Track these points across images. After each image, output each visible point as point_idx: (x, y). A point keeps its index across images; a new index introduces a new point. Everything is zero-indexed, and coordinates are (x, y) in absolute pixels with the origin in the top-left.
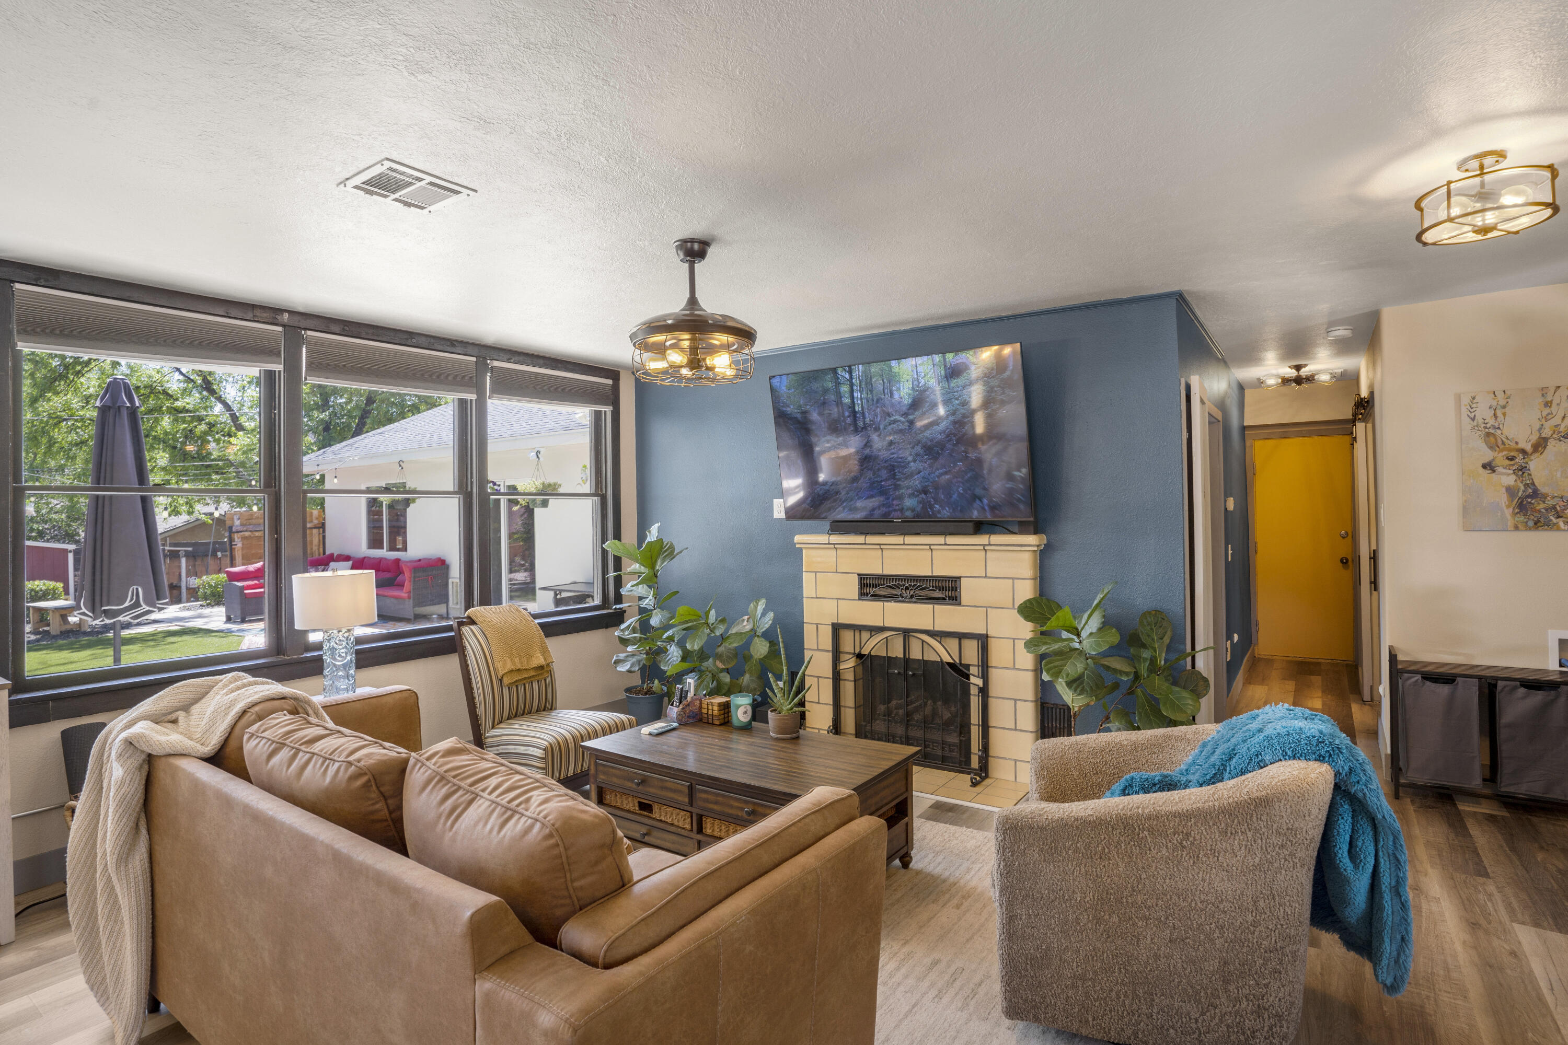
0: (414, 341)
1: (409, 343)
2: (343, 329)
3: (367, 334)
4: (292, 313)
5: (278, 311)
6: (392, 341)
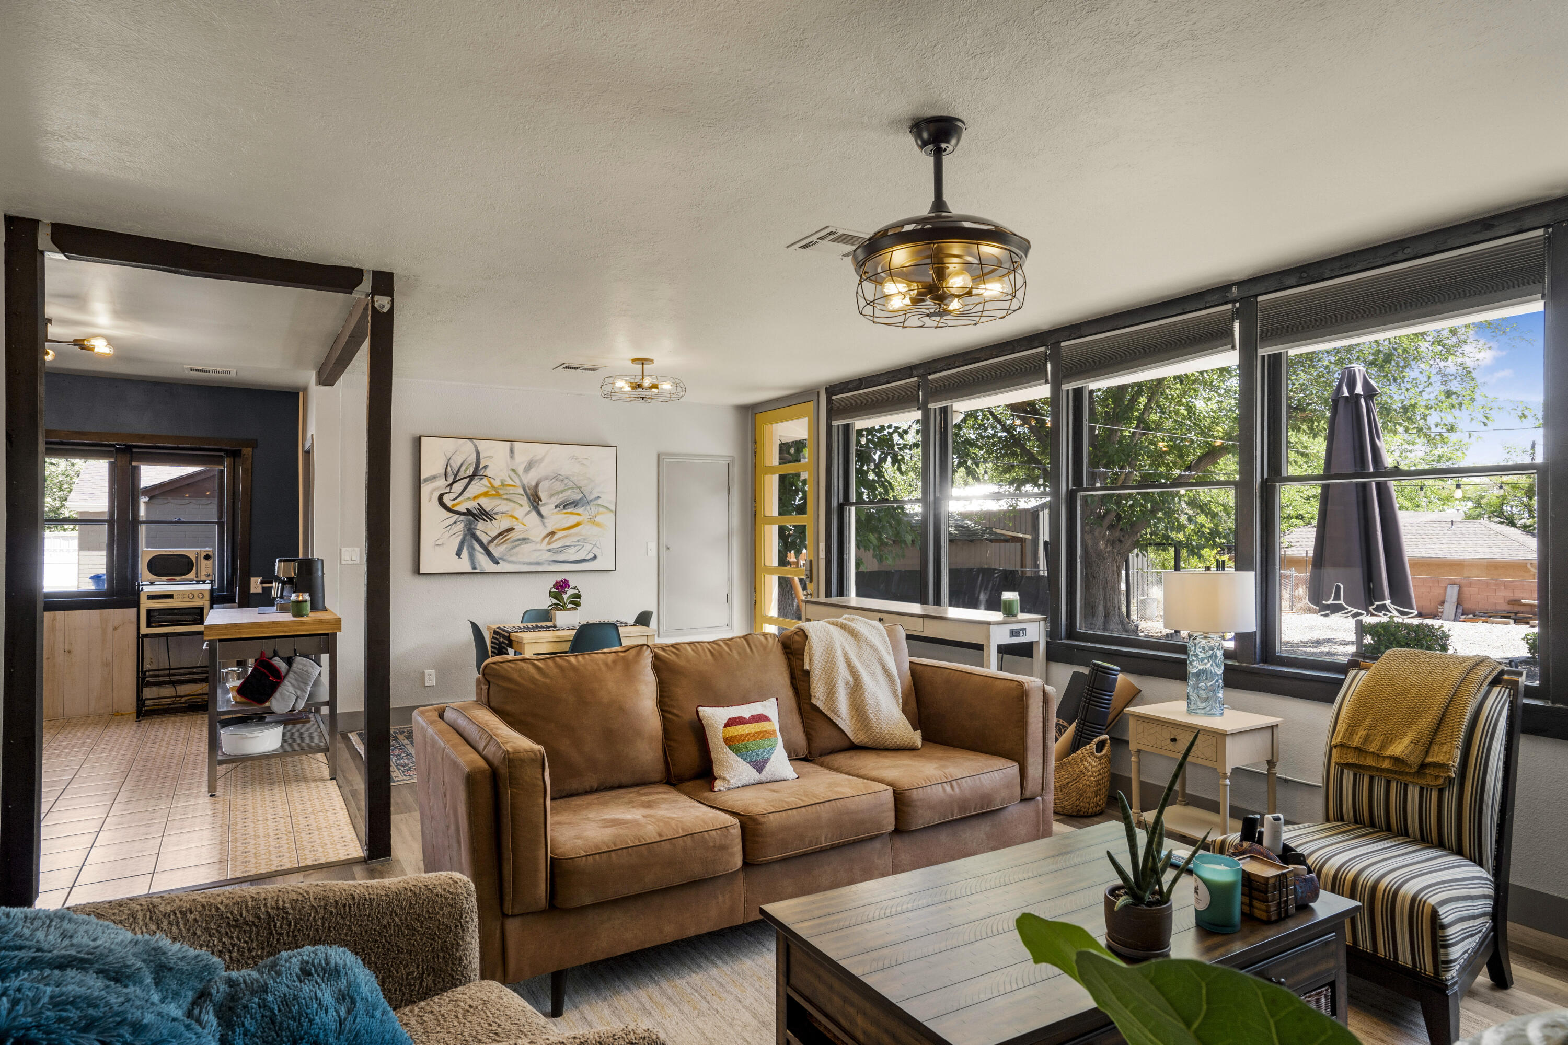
0: (1407, 251)
1: (1400, 256)
2: (1301, 277)
3: (1332, 270)
4: (1240, 284)
5: (1227, 287)
6: (1371, 265)
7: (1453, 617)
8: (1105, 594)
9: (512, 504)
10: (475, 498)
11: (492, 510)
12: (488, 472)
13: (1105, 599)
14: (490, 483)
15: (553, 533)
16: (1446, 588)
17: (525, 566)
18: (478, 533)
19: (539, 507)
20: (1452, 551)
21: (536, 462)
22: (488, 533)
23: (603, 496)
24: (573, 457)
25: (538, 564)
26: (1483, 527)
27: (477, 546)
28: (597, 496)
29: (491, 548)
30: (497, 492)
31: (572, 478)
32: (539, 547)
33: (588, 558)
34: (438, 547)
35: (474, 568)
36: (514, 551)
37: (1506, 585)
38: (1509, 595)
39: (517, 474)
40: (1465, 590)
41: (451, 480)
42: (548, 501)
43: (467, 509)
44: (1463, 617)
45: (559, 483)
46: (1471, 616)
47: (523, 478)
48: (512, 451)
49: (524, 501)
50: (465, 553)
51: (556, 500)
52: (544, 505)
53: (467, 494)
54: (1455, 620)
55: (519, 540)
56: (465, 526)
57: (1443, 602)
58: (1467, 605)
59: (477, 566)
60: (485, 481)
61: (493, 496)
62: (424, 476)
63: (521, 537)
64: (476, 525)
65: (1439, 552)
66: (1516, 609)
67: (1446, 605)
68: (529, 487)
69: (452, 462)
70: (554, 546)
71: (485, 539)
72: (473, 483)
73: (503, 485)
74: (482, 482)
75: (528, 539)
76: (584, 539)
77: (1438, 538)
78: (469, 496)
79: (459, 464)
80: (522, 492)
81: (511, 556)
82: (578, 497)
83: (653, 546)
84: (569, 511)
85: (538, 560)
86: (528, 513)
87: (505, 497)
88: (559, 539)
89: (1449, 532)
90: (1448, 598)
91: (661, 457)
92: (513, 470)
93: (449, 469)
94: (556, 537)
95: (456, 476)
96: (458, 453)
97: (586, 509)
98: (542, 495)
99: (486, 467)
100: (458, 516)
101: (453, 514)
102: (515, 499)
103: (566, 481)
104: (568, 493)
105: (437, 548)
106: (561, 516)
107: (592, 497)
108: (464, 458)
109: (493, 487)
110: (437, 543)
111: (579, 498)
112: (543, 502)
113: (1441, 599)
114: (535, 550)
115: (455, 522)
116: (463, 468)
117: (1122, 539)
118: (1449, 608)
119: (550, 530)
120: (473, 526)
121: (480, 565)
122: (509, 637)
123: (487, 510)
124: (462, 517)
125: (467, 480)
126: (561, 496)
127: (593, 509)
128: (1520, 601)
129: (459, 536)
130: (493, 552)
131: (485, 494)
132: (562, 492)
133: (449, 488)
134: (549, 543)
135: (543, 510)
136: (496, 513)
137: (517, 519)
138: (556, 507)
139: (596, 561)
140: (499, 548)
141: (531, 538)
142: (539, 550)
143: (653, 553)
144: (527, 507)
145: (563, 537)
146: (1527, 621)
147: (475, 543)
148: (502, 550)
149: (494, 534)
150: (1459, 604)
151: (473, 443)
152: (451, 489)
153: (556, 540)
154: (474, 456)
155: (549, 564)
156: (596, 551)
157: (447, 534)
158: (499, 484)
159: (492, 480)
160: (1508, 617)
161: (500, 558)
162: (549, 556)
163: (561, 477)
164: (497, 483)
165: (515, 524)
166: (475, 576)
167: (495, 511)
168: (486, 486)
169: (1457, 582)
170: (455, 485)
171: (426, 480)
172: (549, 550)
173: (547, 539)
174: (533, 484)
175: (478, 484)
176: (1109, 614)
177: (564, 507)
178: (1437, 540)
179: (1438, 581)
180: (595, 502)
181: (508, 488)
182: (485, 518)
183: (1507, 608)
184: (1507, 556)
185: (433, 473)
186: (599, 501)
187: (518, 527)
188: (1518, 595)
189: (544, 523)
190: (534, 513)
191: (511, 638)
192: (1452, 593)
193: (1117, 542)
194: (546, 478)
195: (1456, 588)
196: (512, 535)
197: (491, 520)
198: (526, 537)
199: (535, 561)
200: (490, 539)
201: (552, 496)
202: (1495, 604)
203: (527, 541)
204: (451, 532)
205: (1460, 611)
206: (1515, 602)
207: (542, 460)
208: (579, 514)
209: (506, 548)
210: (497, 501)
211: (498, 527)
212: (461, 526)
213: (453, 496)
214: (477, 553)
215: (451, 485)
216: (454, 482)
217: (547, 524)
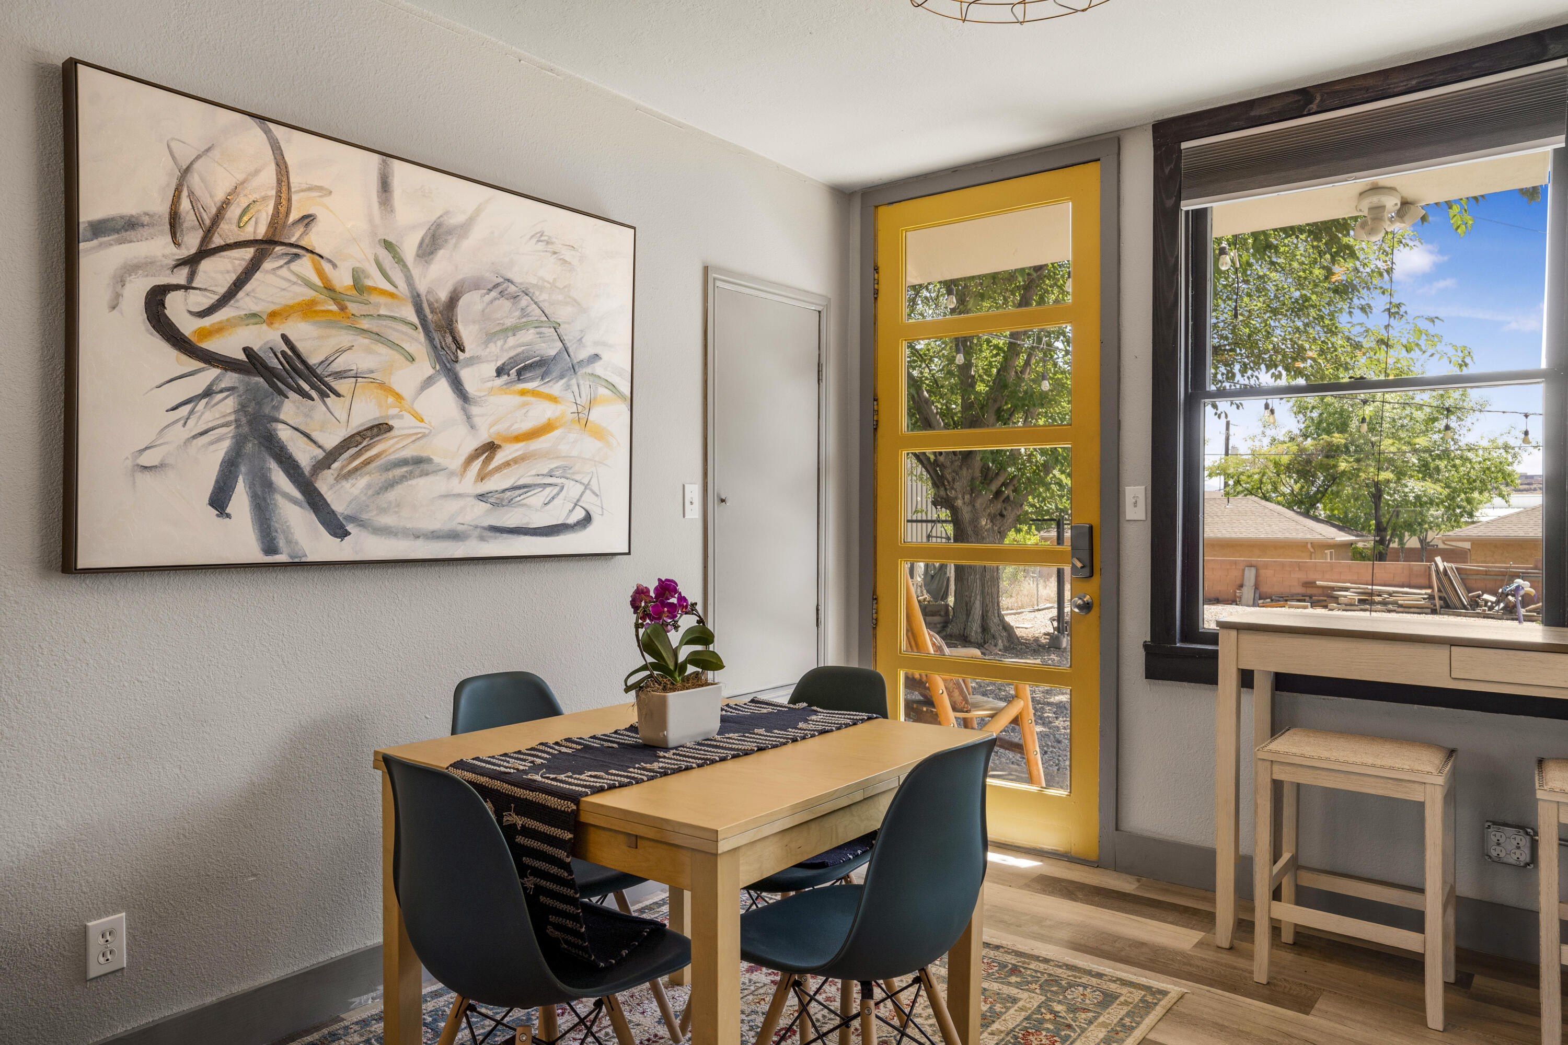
7: (1251, 603)
8: (983, 586)
9: (382, 349)
10: (273, 316)
11: (325, 362)
12: (315, 239)
13: (983, 592)
14: (320, 273)
15: (491, 448)
16: (1244, 570)
17: (420, 543)
18: (284, 434)
19: (458, 367)
20: (1236, 530)
21: (450, 232)
22: (314, 435)
23: (605, 356)
24: (540, 237)
25: (454, 536)
26: (1257, 505)
27: (280, 479)
28: (592, 351)
29: (325, 485)
30: (343, 308)
31: (542, 297)
32: (456, 486)
33: (572, 520)
34: (147, 477)
35: (270, 548)
36: (391, 495)
37: (1300, 566)
38: (1302, 576)
39: (399, 260)
40: (1262, 572)
41: (191, 243)
42: (479, 352)
43: (247, 351)
44: (1261, 602)
45: (507, 304)
46: (1269, 600)
47: (416, 272)
48: (385, 186)
49: (417, 344)
50: (240, 500)
51: (501, 351)
52: (472, 361)
53: (245, 302)
54: (1254, 605)
55: (404, 462)
56: (242, 408)
57: (1241, 586)
58: (1265, 589)
59: (281, 543)
60: (304, 266)
61: (330, 321)
62: (88, 213)
63: (408, 453)
64: (277, 408)
65: (1224, 532)
66: (1310, 591)
67: (1245, 589)
68: (430, 305)
69: (195, 180)
70: (496, 483)
71: (304, 455)
72: (268, 265)
73: (359, 286)
74: (296, 266)
75: (428, 460)
76: (565, 468)
77: (1218, 517)
78: (255, 308)
79: (220, 196)
80: (414, 319)
81: (383, 511)
82: (551, 349)
83: (694, 492)
84: (530, 385)
85: (452, 525)
86: (429, 382)
87: (365, 324)
88: (507, 464)
89: (1227, 510)
90: (1246, 582)
91: (712, 276)
92: (388, 245)
93: (185, 205)
94: (500, 458)
95: (209, 233)
96: (216, 153)
97: (568, 387)
98: (467, 331)
99: (308, 220)
100: (214, 372)
101: (197, 364)
102: (394, 337)
103: (525, 301)
104: (528, 336)
105: (145, 479)
106: (510, 400)
107: (583, 354)
108: (241, 177)
109: (329, 289)
110: (146, 460)
111: (553, 353)
112: (467, 354)
113: (1238, 582)
114: (446, 496)
115: (208, 393)
116: (233, 212)
117: (1005, 513)
118: (1248, 593)
119: (484, 437)
120: (267, 410)
121: (289, 542)
122: (576, 813)
123: (313, 361)
124: (231, 379)
125: (249, 253)
126: (511, 341)
127: (583, 386)
128: (1315, 583)
129: (219, 440)
130: (329, 496)
131: (307, 310)
132: (515, 329)
133: (184, 271)
134: (481, 477)
135: (467, 375)
136: (339, 375)
137: (398, 397)
138: (500, 372)
139: (590, 529)
140: (347, 485)
141: (436, 459)
142: (459, 496)
143: (694, 512)
144: (425, 366)
145: (516, 461)
146: (1324, 604)
147: (273, 465)
148: (355, 491)
149: (331, 441)
150: (1257, 587)
151: (267, 132)
152: (192, 276)
153: (498, 469)
154: (269, 175)
155: (482, 538)
156: (589, 501)
157: (180, 433)
158: (349, 282)
159: (327, 267)
160: (1304, 601)
161: (352, 519)
162: (479, 513)
163: (512, 289)
164: (342, 279)
165: (393, 411)
166: (269, 577)
167: (338, 365)
168: (308, 284)
169: (1254, 563)
170: (206, 265)
171: (100, 228)
172: (481, 497)
173: (477, 464)
174: (443, 295)
175: (284, 272)
176: (987, 612)
177: (519, 373)
178: (1218, 519)
179: (1236, 562)
180: (589, 370)
181: (374, 298)
182: (306, 387)
183: (1300, 590)
184: (1287, 535)
185: (128, 208)
186: (598, 368)
187: (403, 424)
188: (1311, 576)
189: (469, 417)
190: (443, 386)
191: (585, 818)
192: (1250, 575)
193: (998, 517)
194: (476, 285)
195: (1253, 571)
196: (385, 447)
197: (323, 395)
198: (424, 454)
199: (448, 527)
200: (320, 454)
201: (490, 337)
202: (1290, 586)
203: (425, 466)
204: (195, 426)
205: (1257, 595)
206: (1309, 584)
207: (464, 229)
208: (553, 399)
209: (369, 486)
210: (343, 338)
211: (343, 417)
212: (227, 406)
213: (200, 301)
214: (280, 500)
215: (192, 262)
216: (204, 253)
217: (477, 420)
